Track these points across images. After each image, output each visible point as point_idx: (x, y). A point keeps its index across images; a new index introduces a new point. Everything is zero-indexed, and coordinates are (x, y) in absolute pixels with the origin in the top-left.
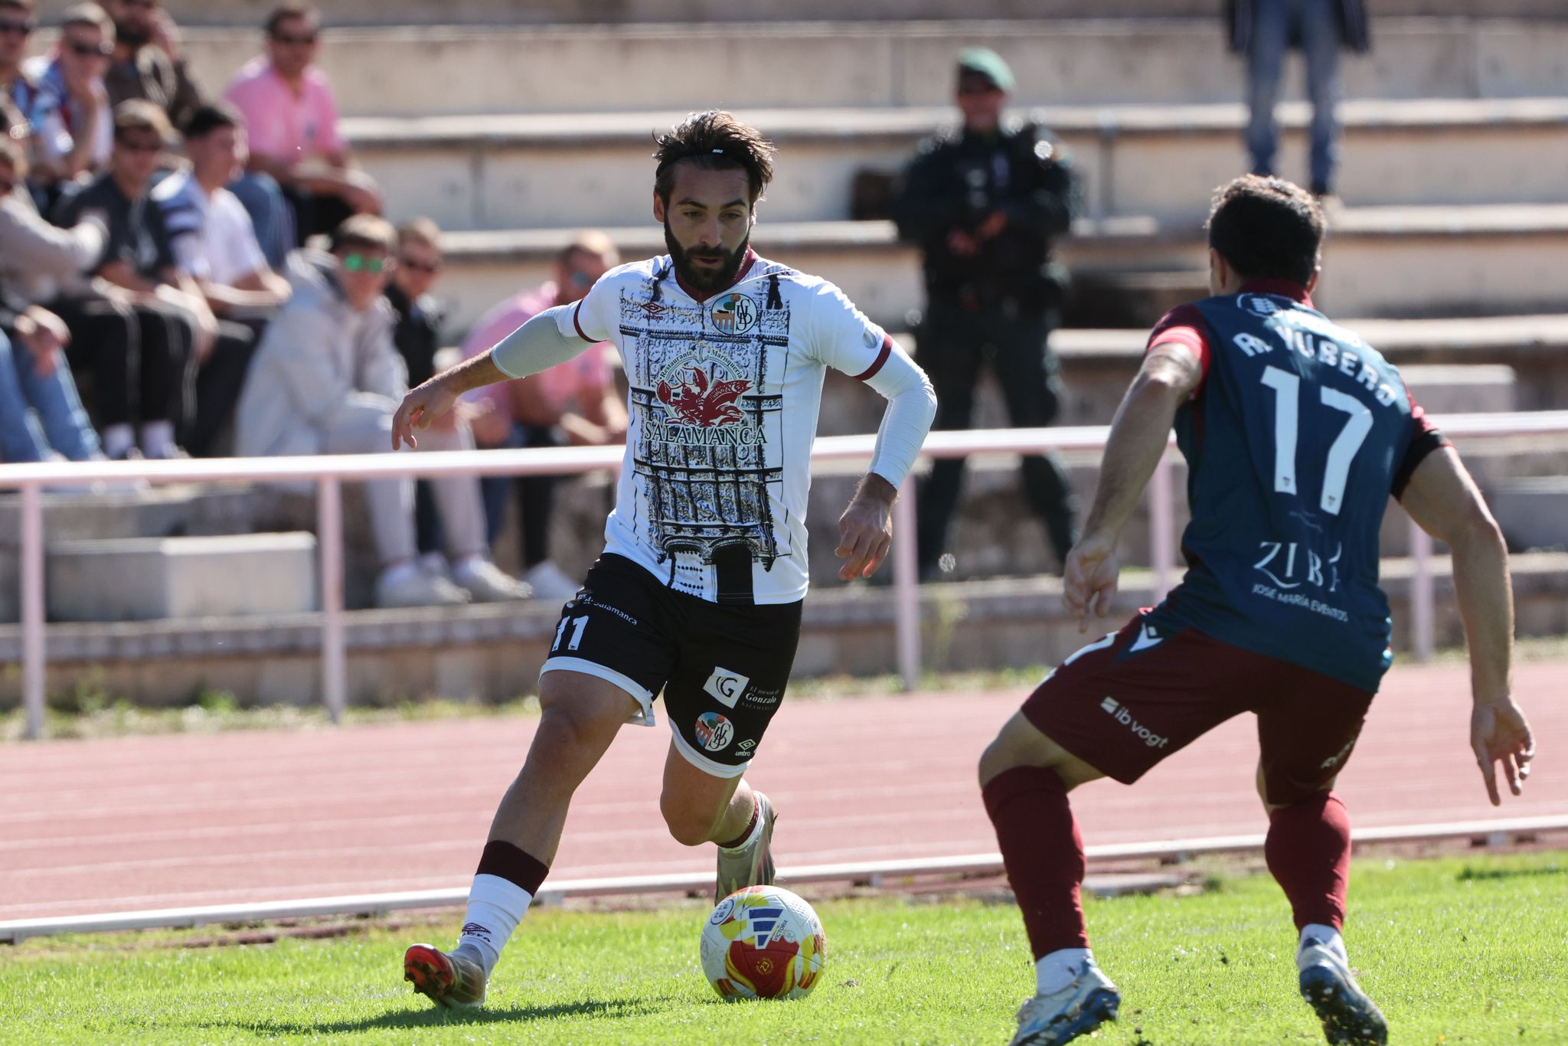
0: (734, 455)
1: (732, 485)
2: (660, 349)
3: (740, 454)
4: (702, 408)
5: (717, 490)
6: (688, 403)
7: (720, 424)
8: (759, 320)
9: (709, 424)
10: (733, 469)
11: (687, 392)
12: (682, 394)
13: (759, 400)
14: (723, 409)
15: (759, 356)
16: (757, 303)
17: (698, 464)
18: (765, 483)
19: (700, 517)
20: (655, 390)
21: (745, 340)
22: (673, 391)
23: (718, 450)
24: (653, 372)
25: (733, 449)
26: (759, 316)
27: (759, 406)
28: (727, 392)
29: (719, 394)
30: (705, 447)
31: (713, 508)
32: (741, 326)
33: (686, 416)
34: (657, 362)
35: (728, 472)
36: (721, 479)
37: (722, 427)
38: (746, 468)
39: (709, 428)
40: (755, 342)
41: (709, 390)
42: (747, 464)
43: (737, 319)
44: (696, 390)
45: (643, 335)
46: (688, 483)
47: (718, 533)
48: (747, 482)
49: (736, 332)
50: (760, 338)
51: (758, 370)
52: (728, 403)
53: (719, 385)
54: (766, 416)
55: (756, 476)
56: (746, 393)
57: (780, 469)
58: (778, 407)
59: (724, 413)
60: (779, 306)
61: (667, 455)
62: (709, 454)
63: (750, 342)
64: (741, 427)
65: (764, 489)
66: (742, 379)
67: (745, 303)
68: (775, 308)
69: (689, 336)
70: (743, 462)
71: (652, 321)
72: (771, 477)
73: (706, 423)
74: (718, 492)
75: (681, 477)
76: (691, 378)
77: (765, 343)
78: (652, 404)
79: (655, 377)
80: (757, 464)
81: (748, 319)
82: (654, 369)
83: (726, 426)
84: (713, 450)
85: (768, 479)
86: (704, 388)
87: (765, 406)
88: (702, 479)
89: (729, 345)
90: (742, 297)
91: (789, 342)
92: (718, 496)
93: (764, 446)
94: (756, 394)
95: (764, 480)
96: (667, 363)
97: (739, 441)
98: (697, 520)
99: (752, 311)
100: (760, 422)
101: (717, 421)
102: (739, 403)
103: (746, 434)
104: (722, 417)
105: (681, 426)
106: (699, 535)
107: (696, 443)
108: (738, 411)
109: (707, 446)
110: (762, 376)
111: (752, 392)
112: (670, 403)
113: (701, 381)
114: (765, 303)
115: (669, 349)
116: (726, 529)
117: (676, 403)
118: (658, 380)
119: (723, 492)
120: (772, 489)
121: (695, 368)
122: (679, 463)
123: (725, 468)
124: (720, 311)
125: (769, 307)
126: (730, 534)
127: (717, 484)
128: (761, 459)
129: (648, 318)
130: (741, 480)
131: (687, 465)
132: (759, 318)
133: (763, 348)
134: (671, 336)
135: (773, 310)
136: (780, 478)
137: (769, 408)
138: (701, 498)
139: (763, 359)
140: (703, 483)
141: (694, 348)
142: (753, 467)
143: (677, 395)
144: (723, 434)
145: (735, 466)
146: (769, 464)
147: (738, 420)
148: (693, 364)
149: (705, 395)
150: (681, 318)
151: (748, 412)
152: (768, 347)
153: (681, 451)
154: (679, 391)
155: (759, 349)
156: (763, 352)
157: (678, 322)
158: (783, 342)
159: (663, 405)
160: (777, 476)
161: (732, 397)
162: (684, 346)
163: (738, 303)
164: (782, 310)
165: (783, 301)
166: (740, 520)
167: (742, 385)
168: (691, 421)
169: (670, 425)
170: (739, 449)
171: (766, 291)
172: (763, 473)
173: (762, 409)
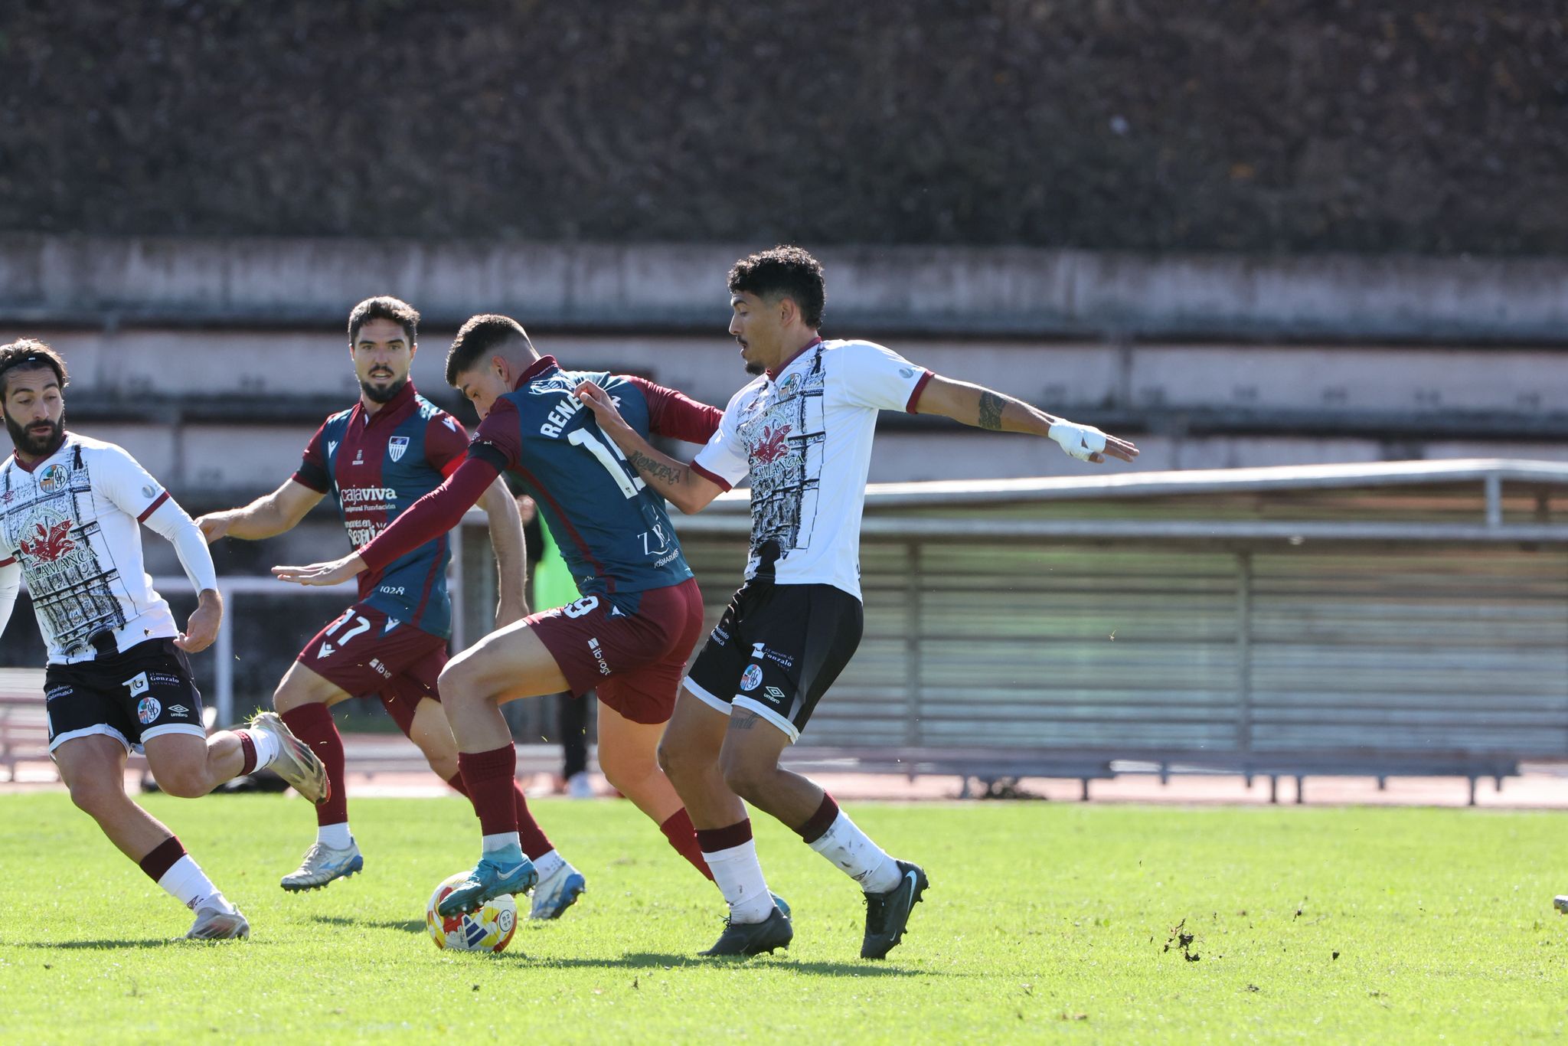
0: (79, 572)
1: (85, 594)
2: (15, 520)
3: (82, 570)
4: (48, 549)
5: (77, 599)
6: (40, 548)
7: (63, 555)
8: (70, 479)
9: (56, 558)
10: (82, 581)
11: (37, 542)
12: (35, 545)
13: (81, 530)
14: (61, 545)
15: (72, 502)
16: (67, 468)
17: (59, 587)
18: (107, 583)
19: (74, 624)
20: (19, 548)
21: (61, 494)
22: (29, 544)
23: (68, 572)
24: (14, 537)
25: (77, 568)
26: (69, 476)
27: (83, 534)
28: (60, 532)
29: (55, 536)
30: (59, 574)
31: (80, 613)
32: (58, 486)
33: (41, 558)
34: (15, 529)
35: (79, 585)
36: (76, 592)
37: (64, 557)
38: (90, 577)
39: (57, 561)
40: (68, 494)
41: (48, 535)
42: (90, 574)
43: (56, 482)
44: (41, 538)
45: (6, 516)
46: (60, 602)
47: (86, 630)
48: (94, 588)
49: (56, 490)
50: (71, 490)
51: (74, 511)
52: (62, 540)
53: (53, 530)
54: (90, 538)
55: (99, 580)
56: (71, 529)
57: (115, 570)
58: (97, 529)
59: (63, 547)
60: (81, 466)
61: (41, 588)
62: (63, 577)
63: (64, 494)
64: (76, 552)
65: (107, 587)
66: (65, 520)
67: (60, 470)
68: (80, 468)
69: (30, 504)
70: (86, 574)
71: (9, 504)
72: (110, 577)
73: (54, 558)
74: (79, 601)
75: (54, 599)
76: (36, 531)
77: (74, 493)
78: (22, 558)
79: (16, 539)
80: (96, 572)
81: (62, 479)
82: (14, 534)
83: (67, 554)
84: (64, 573)
85: (108, 579)
86: (45, 536)
87: (87, 532)
88: (66, 597)
89: (52, 500)
90: (58, 466)
91: (91, 488)
92: (80, 603)
93: (97, 559)
94: (78, 527)
95: (105, 581)
96: (20, 528)
97: (79, 561)
98: (73, 627)
99: (65, 474)
100: (88, 543)
101: (60, 554)
102: (69, 537)
103: (82, 555)
104: (62, 550)
105: (41, 566)
106: (77, 636)
107: (53, 573)
108: (71, 542)
109: (61, 572)
110: (77, 515)
111: (75, 527)
112: (30, 553)
113: (43, 532)
114: (72, 467)
115: (20, 518)
116: (91, 625)
117: (33, 551)
118: (19, 541)
119: (81, 599)
120: (114, 586)
121: (37, 524)
122: (50, 591)
123: (77, 583)
124: (45, 480)
125: (75, 468)
126: (94, 627)
127: (75, 596)
128: (98, 568)
129: (6, 503)
130: (89, 587)
131: (54, 590)
132: (69, 478)
133: (73, 496)
134: (20, 508)
135: (78, 470)
136: (117, 576)
137: (91, 532)
138: (71, 609)
139: (75, 503)
140: (67, 599)
141: (33, 512)
142: (94, 575)
143: (32, 546)
144: (67, 561)
145: (82, 579)
146: (105, 570)
147: (73, 548)
148: (35, 522)
149: (47, 539)
150: (23, 494)
151: (77, 540)
152: (76, 494)
153: (48, 583)
154: (33, 543)
155: (71, 497)
156: (74, 498)
157: (22, 497)
158: (88, 489)
159: (27, 556)
160: (115, 575)
161: (63, 534)
162: (27, 512)
163: (55, 471)
164: (84, 469)
165: (83, 462)
166: (99, 613)
167: (67, 524)
168: (45, 560)
169: (35, 568)
170: (81, 567)
171: (72, 458)
172: (103, 577)
173: (86, 534)
